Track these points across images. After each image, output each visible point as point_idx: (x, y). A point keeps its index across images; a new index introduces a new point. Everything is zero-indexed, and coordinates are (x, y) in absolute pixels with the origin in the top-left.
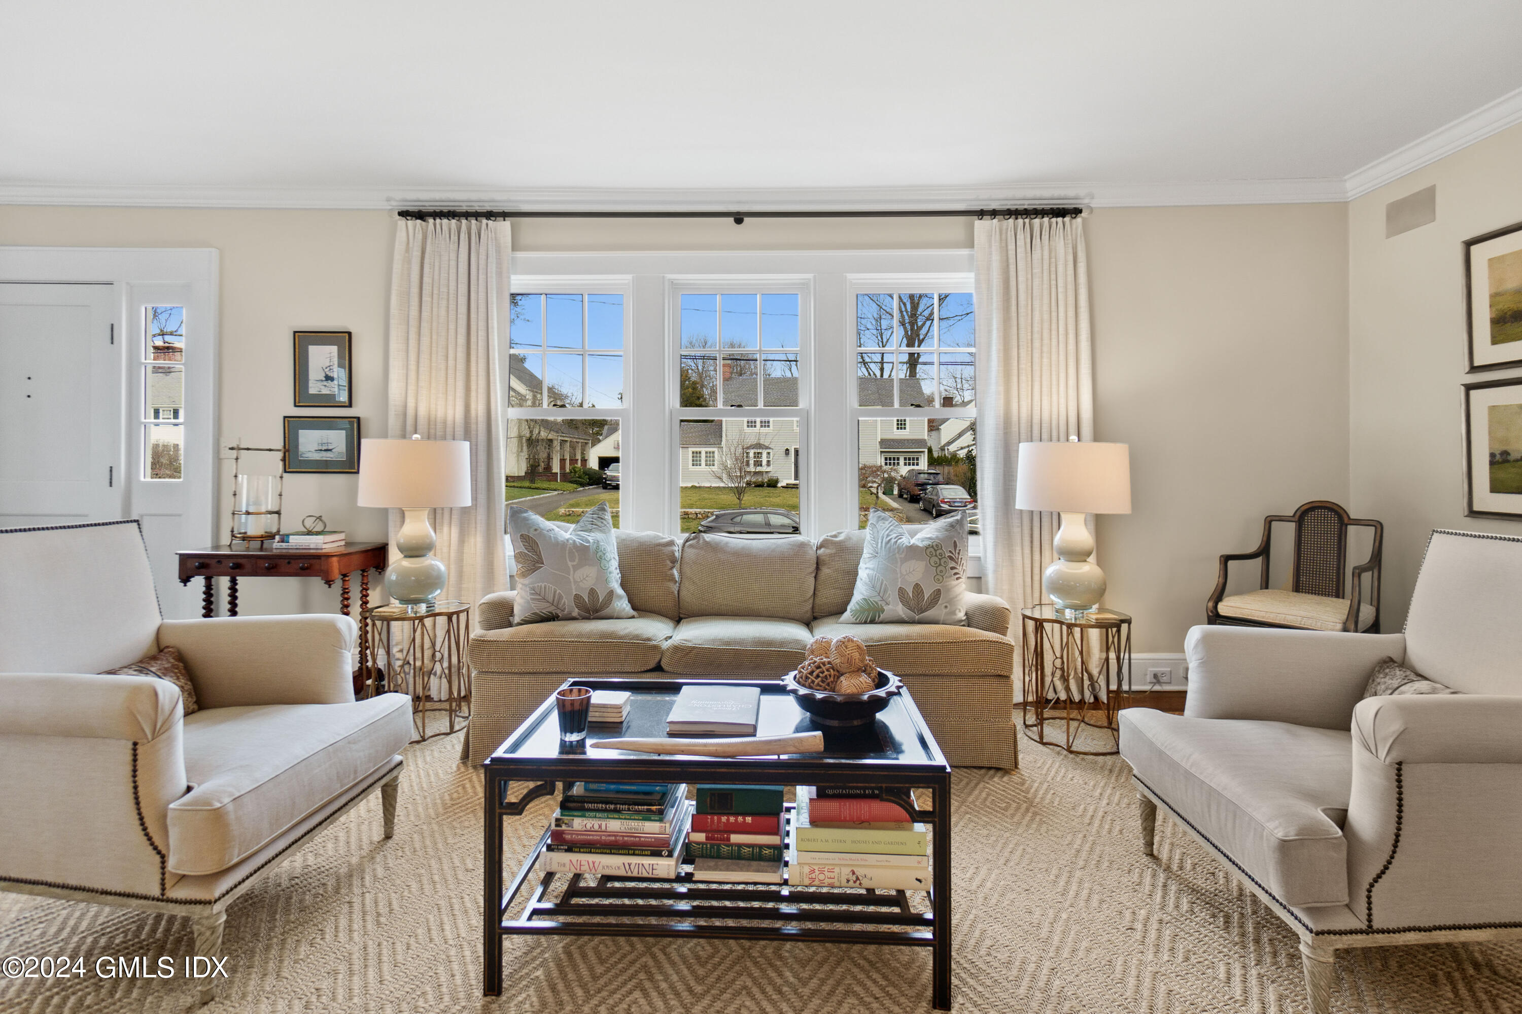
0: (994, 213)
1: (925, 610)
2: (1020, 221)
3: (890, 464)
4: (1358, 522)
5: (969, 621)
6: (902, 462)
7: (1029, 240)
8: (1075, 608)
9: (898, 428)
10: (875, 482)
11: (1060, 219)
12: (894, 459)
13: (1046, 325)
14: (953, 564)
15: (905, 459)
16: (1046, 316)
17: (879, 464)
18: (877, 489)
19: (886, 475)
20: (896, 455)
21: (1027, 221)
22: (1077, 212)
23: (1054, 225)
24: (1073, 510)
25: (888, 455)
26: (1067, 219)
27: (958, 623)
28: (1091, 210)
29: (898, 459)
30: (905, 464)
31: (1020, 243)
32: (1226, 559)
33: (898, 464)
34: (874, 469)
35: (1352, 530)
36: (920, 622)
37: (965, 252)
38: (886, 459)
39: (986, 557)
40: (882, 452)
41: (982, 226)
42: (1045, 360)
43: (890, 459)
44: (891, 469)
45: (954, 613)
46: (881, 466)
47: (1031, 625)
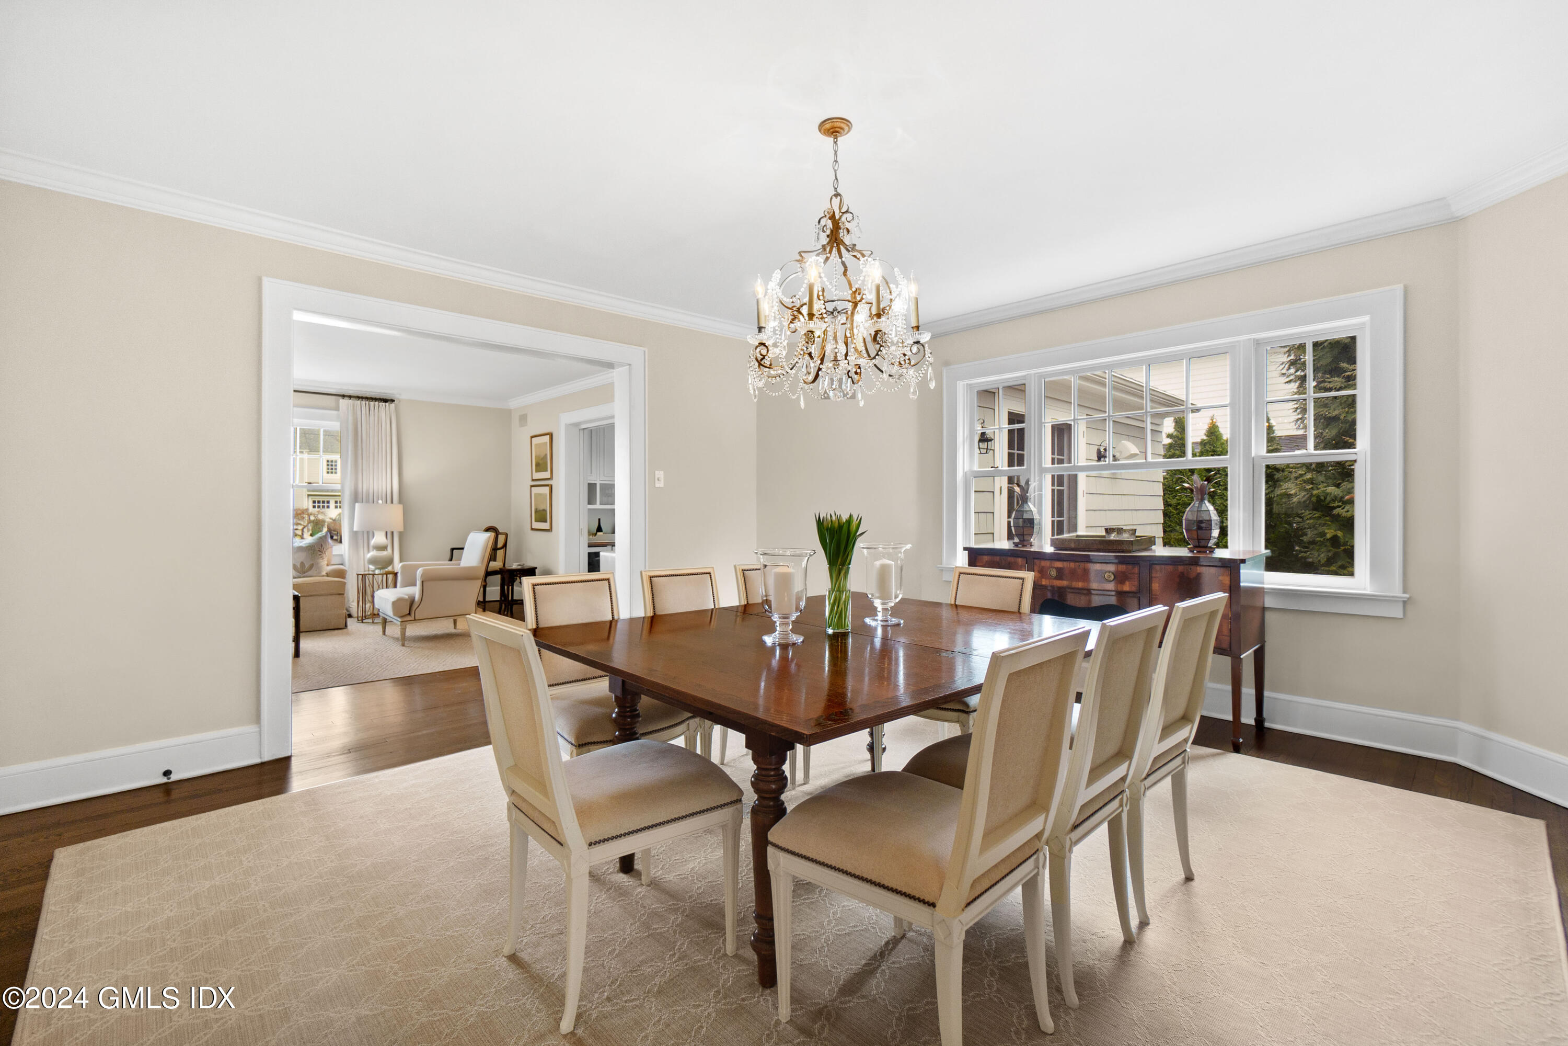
0: (350, 397)
1: (307, 572)
2: (363, 402)
3: (319, 507)
4: (501, 534)
5: (328, 575)
6: (332, 504)
7: (368, 410)
8: (380, 569)
9: (328, 473)
10: (300, 524)
11: (384, 404)
12: (323, 502)
13: (376, 451)
14: (320, 553)
15: (336, 502)
16: (376, 446)
17: (305, 507)
18: (303, 530)
19: (312, 518)
20: (326, 499)
21: (367, 402)
22: (393, 401)
23: (381, 406)
24: (379, 529)
25: (317, 499)
26: (387, 404)
27: (323, 576)
28: (400, 401)
29: (328, 502)
30: (336, 507)
31: (363, 412)
32: (453, 550)
33: (328, 507)
34: (299, 512)
35: (500, 536)
36: (303, 577)
37: (335, 412)
38: (314, 502)
39: (345, 553)
40: (309, 495)
41: (344, 402)
42: (376, 466)
43: (319, 502)
44: (318, 512)
45: (320, 573)
46: (307, 510)
47: (360, 577)
